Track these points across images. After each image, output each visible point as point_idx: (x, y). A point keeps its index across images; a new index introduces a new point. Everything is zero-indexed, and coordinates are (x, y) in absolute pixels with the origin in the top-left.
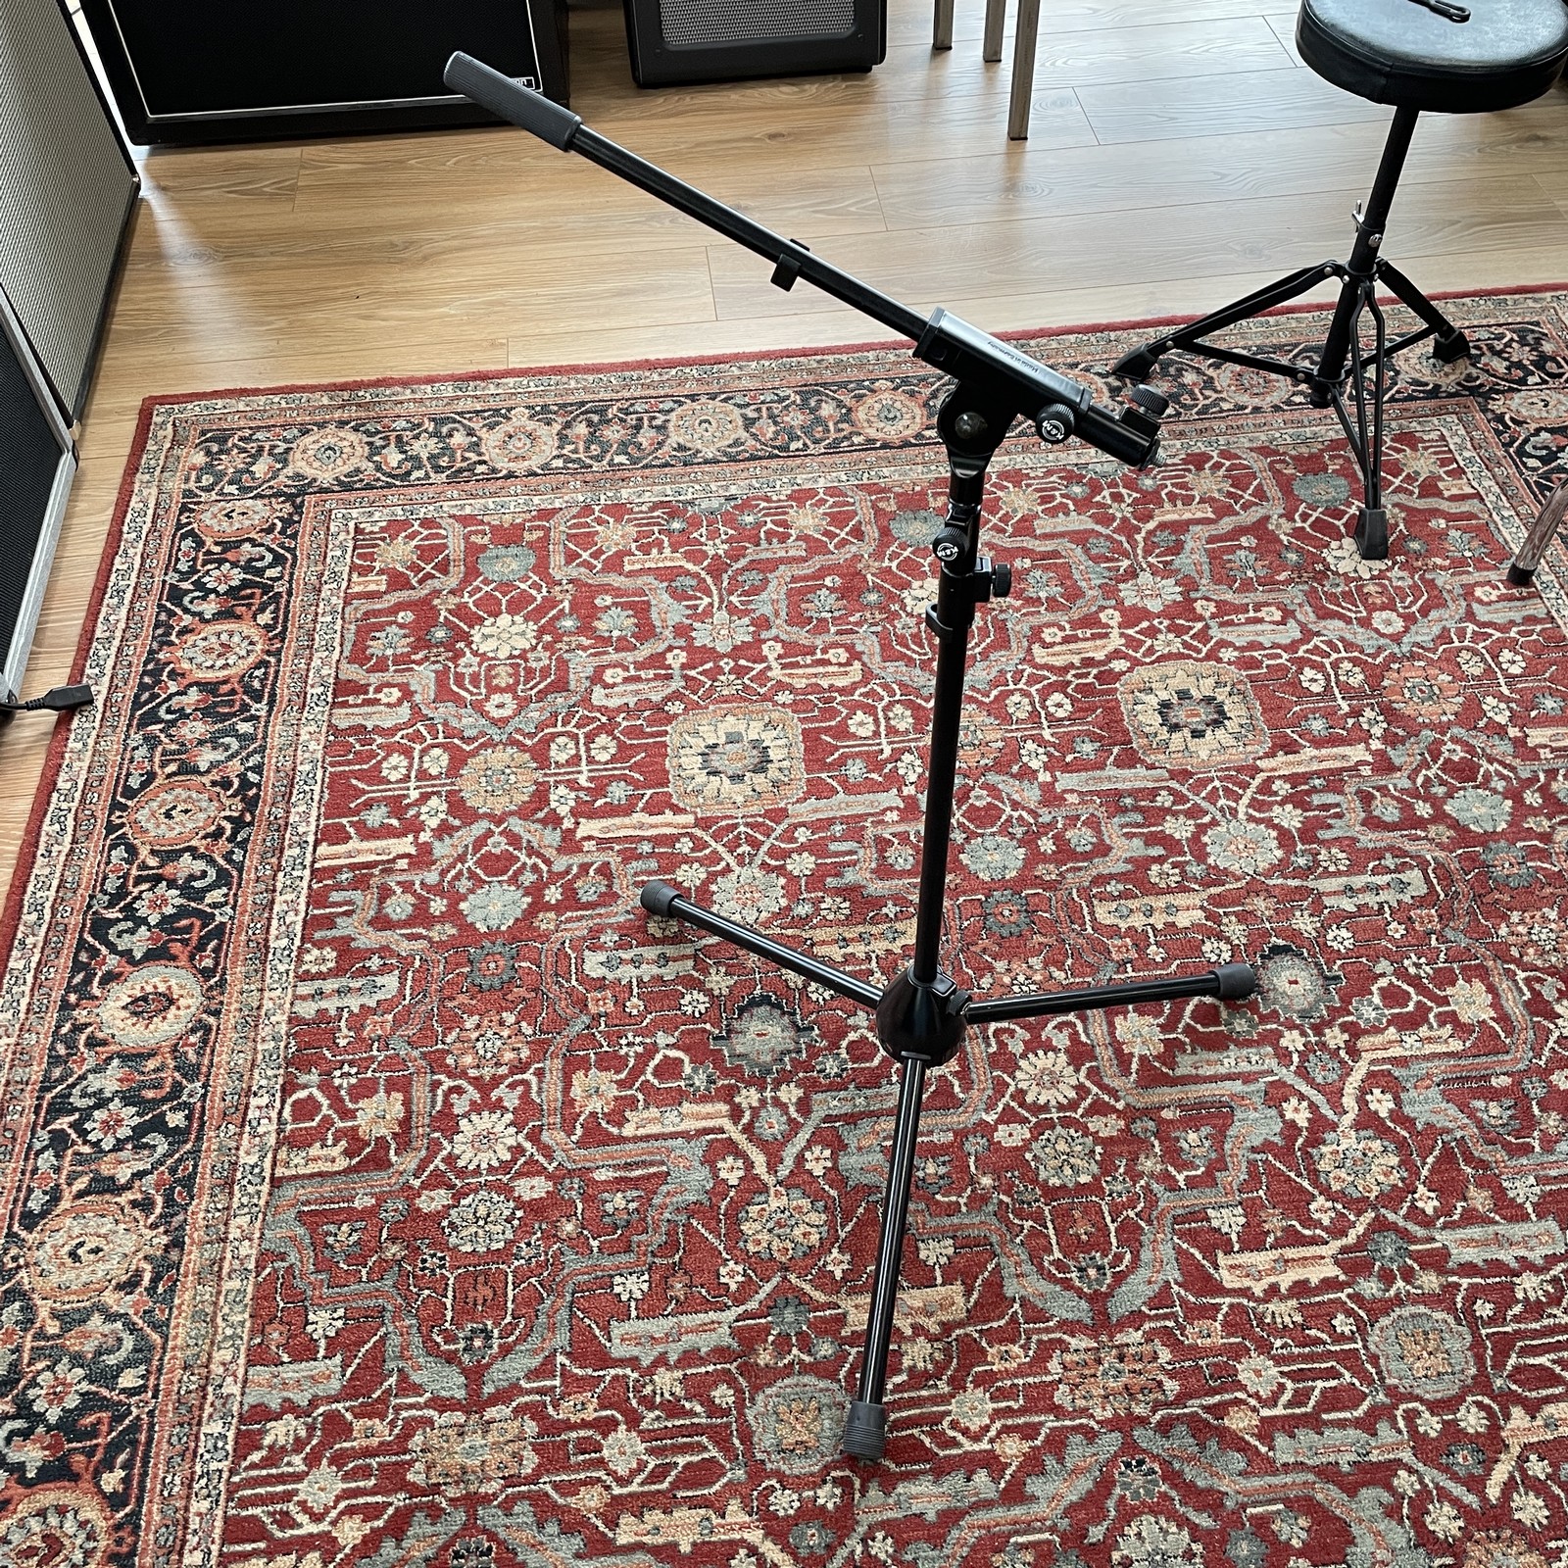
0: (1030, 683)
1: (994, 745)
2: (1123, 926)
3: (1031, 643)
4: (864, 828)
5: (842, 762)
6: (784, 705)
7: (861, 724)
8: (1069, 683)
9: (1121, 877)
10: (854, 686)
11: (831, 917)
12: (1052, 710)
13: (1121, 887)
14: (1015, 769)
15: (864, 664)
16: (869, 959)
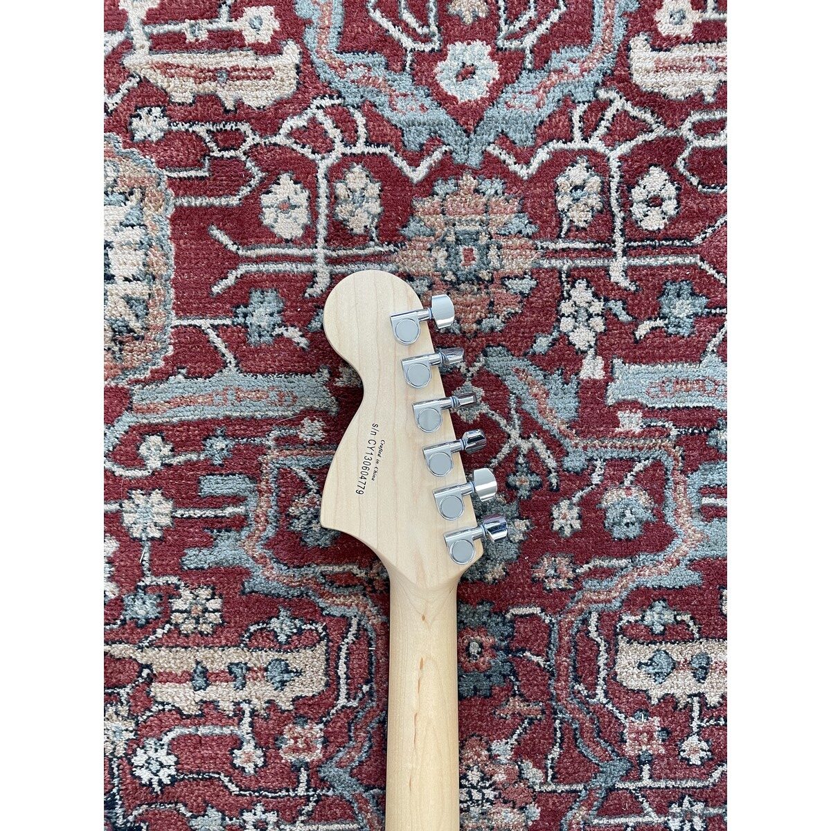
0: (612, 138)
1: (516, 285)
2: (656, 693)
3: (631, 32)
4: (262, 450)
5: (240, 296)
6: (145, 145)
7: (286, 207)
8: (681, 143)
9: (674, 597)
10: (280, 110)
11: (188, 627)
12: (638, 210)
13: (668, 617)
14: (542, 344)
15: (305, 54)
16: (239, 714)
